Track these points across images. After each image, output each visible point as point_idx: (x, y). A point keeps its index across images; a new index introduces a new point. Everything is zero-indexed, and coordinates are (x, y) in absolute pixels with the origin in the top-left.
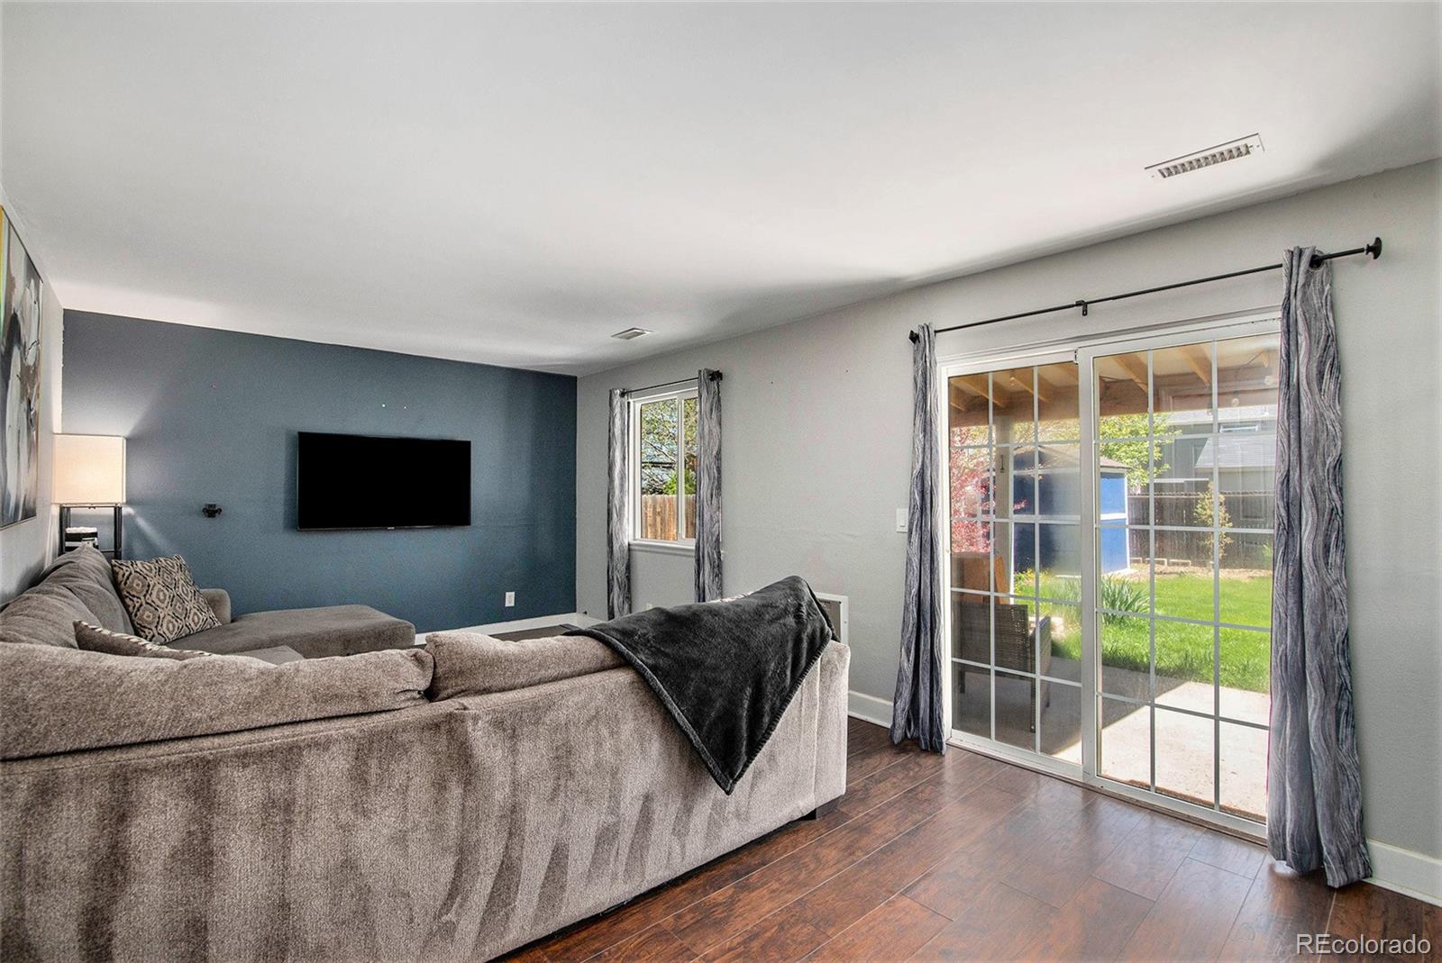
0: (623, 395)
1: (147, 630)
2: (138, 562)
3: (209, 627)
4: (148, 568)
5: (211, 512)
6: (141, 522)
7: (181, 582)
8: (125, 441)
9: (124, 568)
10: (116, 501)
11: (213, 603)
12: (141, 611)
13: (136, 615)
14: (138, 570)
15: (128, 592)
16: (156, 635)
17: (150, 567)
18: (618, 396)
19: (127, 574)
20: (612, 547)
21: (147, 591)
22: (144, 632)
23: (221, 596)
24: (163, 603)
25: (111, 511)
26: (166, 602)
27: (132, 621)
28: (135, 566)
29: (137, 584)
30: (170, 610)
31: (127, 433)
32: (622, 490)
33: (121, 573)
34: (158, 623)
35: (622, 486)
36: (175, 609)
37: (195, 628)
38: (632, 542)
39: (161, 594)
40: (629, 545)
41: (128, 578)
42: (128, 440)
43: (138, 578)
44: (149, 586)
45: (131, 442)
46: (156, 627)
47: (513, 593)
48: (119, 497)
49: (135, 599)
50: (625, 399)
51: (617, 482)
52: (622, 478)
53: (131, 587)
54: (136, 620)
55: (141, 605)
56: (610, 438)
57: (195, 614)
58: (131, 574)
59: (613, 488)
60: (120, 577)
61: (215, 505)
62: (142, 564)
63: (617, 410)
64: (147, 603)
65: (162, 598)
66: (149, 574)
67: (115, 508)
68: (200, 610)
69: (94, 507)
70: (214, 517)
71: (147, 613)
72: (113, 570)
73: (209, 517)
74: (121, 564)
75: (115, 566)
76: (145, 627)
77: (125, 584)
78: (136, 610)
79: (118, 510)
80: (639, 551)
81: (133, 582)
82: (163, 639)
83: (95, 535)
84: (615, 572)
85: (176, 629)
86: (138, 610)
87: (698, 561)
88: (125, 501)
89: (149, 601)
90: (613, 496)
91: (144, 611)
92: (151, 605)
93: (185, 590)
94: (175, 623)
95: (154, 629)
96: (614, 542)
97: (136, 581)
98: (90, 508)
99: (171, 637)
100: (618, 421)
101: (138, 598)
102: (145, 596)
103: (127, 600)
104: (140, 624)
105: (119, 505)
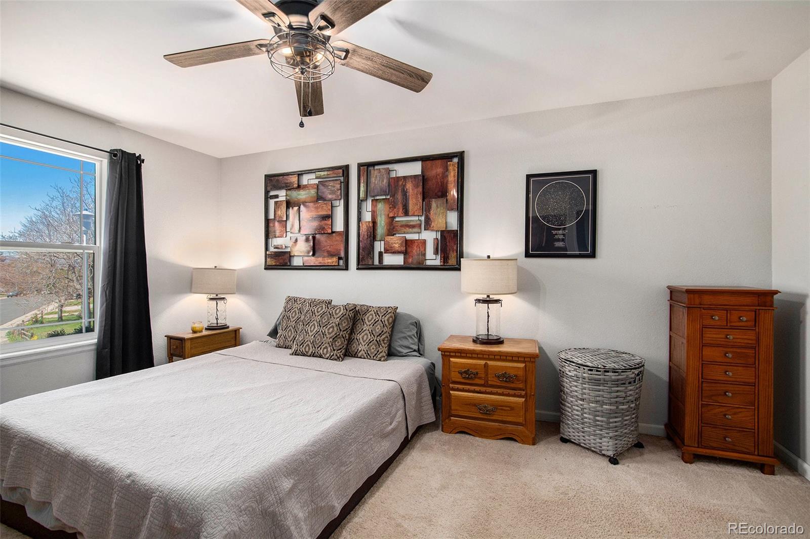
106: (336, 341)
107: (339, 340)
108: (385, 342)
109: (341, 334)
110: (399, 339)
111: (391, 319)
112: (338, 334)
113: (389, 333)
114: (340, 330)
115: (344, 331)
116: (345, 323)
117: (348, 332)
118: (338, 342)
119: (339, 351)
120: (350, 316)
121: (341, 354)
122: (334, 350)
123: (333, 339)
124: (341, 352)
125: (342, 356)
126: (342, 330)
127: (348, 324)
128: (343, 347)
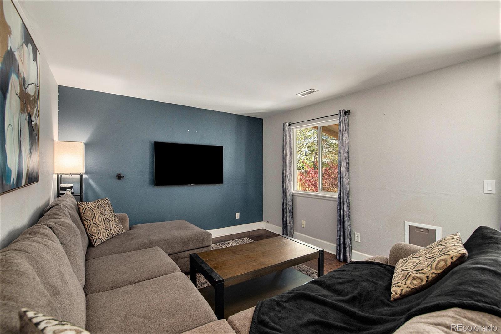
0: (289, 125)
1: (93, 237)
2: (89, 202)
3: (120, 233)
4: (94, 205)
5: (120, 177)
6: (91, 182)
7: (109, 211)
8: (84, 145)
9: (83, 206)
10: (80, 172)
11: (122, 221)
12: (91, 227)
13: (89, 229)
14: (89, 207)
15: (85, 218)
16: (98, 239)
17: (94, 204)
18: (287, 126)
19: (84, 209)
20: (286, 194)
21: (94, 217)
22: (92, 238)
23: (125, 217)
24: (101, 223)
25: (78, 177)
26: (102, 222)
27: (87, 233)
28: (88, 205)
29: (89, 214)
30: (104, 226)
31: (85, 141)
32: (290, 169)
33: (82, 208)
34: (99, 233)
35: (290, 166)
36: (106, 225)
37: (115, 234)
38: (294, 192)
39: (100, 218)
40: (293, 193)
41: (85, 211)
42: (85, 144)
43: (89, 211)
44: (94, 214)
45: (87, 145)
46: (98, 235)
47: (239, 213)
48: (81, 170)
49: (88, 221)
50: (291, 127)
51: (288, 165)
52: (290, 163)
53: (86, 215)
54: (89, 232)
55: (91, 224)
56: (283, 145)
57: (115, 227)
58: (86, 209)
59: (286, 167)
60: (81, 211)
61: (121, 174)
62: (91, 203)
63: (287, 132)
64: (94, 223)
65: (100, 220)
66: (94, 208)
67: (80, 175)
68: (117, 225)
69: (72, 175)
70: (121, 179)
71: (94, 228)
72: (78, 207)
73: (118, 179)
74: (82, 204)
75: (79, 205)
76: (93, 235)
77: (84, 214)
78: (88, 227)
79: (81, 176)
80: (298, 196)
81: (87, 213)
82: (101, 241)
83: (72, 187)
84: (288, 206)
85: (107, 235)
86: (90, 227)
87: (340, 203)
88: (84, 172)
89: (95, 222)
90: (286, 171)
91: (92, 227)
92: (95, 224)
93: (110, 215)
94: (106, 232)
95: (97, 236)
96: (287, 192)
97: (89, 212)
98: (70, 175)
99: (104, 239)
100: (288, 137)
101: (89, 221)
102: (93, 219)
103: (85, 222)
104: (90, 234)
105: (82, 174)
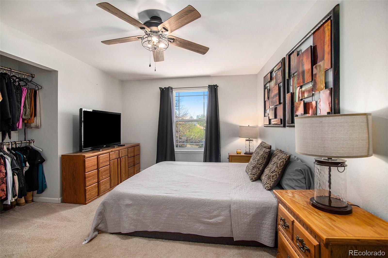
106: (254, 169)
107: (255, 169)
108: (274, 178)
109: (257, 166)
110: (287, 179)
111: (282, 163)
112: (256, 165)
113: (278, 172)
114: (258, 164)
115: (259, 165)
116: (261, 160)
117: (262, 166)
118: (255, 171)
119: (253, 176)
120: (265, 156)
121: (254, 177)
122: (251, 174)
123: (253, 168)
124: (254, 176)
125: (254, 179)
126: (259, 164)
127: (263, 161)
128: (256, 174)
